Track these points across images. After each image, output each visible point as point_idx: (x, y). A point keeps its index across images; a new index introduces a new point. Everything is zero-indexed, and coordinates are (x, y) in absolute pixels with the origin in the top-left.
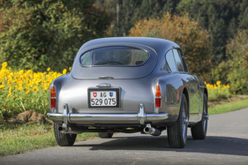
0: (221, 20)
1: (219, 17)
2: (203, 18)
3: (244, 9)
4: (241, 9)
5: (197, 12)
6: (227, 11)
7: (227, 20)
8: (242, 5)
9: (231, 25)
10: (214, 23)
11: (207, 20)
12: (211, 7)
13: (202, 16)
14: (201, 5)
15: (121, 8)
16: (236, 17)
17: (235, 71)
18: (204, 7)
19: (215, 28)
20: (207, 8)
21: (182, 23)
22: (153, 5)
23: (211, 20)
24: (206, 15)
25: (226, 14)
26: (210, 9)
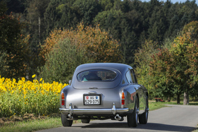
0: (133, 32)
1: (131, 30)
2: (116, 31)
3: (153, 23)
4: (150, 23)
5: (111, 26)
6: (138, 24)
7: (138, 32)
8: (151, 19)
9: (141, 37)
10: (127, 36)
11: (120, 33)
12: (124, 21)
13: (116, 29)
14: (115, 19)
15: (42, 21)
16: (146, 30)
17: (142, 78)
18: (117, 21)
19: (127, 40)
20: (120, 22)
21: (94, 34)
22: (72, 19)
23: (124, 33)
24: (119, 28)
25: (137, 27)
26: (123, 22)
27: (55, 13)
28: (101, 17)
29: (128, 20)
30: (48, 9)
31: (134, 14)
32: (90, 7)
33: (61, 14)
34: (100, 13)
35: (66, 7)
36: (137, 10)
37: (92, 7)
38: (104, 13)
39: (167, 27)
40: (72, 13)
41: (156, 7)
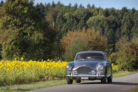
1: (110, 28)
2: (101, 29)
3: (124, 23)
4: (122, 23)
5: (97, 25)
6: (115, 24)
7: (115, 29)
8: (122, 21)
9: (117, 32)
10: (108, 31)
11: (103, 30)
13: (101, 27)
14: (100, 21)
15: (55, 24)
16: (120, 28)
18: (102, 22)
19: (108, 34)
20: (103, 23)
22: (73, 22)
23: (106, 30)
24: (103, 27)
25: (114, 26)
26: (105, 23)
27: (63, 19)
28: (91, 20)
29: (108, 22)
30: (59, 16)
31: (112, 18)
32: (84, 14)
33: (67, 19)
34: (90, 18)
35: (70, 14)
36: (114, 15)
37: (86, 14)
38: (93, 18)
39: (133, 25)
40: (73, 18)
41: (126, 13)
